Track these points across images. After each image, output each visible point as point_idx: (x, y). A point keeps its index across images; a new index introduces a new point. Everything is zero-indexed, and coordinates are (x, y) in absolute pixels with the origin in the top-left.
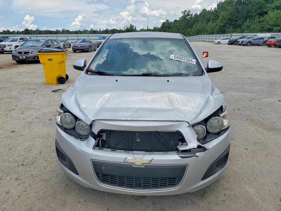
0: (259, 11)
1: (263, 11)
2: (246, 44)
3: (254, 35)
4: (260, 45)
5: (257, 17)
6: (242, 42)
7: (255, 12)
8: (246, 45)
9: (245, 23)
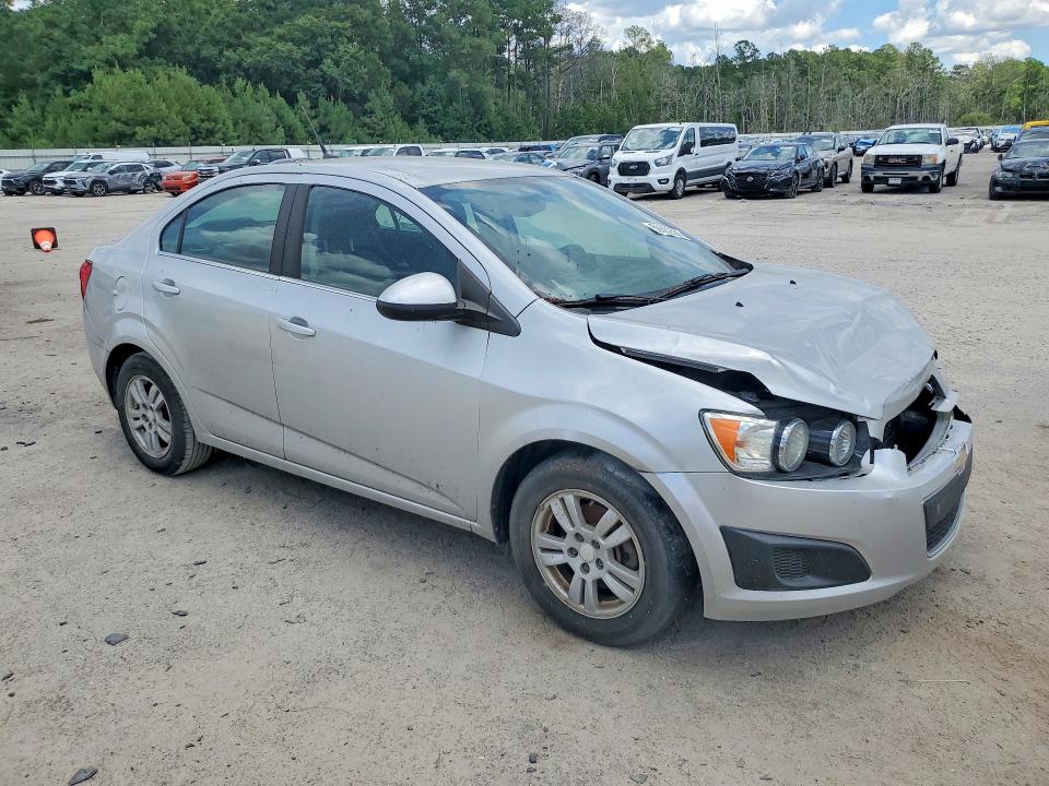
0: (56, 67)
1: (71, 70)
2: (87, 188)
3: (92, 154)
4: (134, 192)
5: (59, 91)
6: (69, 182)
7: (43, 70)
8: (91, 193)
9: (14, 108)
